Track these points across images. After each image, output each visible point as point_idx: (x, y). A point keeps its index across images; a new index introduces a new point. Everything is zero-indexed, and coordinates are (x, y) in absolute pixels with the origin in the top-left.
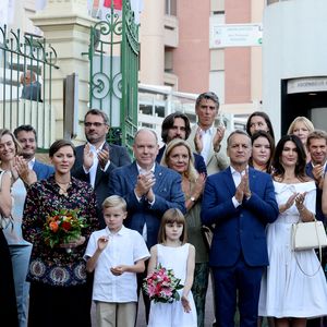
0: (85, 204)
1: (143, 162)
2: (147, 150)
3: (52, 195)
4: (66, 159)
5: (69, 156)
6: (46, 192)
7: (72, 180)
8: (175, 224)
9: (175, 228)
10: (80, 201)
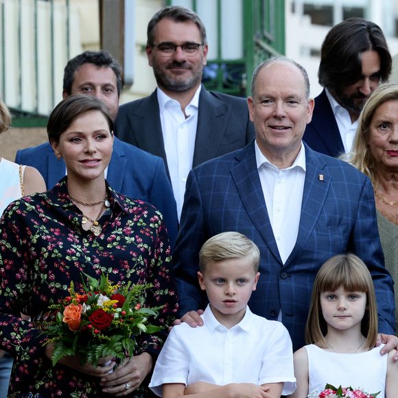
0: (145, 254)
1: (271, 140)
2: (282, 108)
3: (65, 232)
4: (93, 145)
5: (100, 136)
6: (49, 225)
7: (110, 196)
8: (341, 292)
9: (344, 301)
10: (133, 246)
